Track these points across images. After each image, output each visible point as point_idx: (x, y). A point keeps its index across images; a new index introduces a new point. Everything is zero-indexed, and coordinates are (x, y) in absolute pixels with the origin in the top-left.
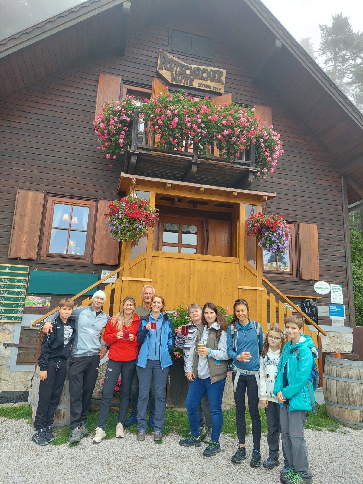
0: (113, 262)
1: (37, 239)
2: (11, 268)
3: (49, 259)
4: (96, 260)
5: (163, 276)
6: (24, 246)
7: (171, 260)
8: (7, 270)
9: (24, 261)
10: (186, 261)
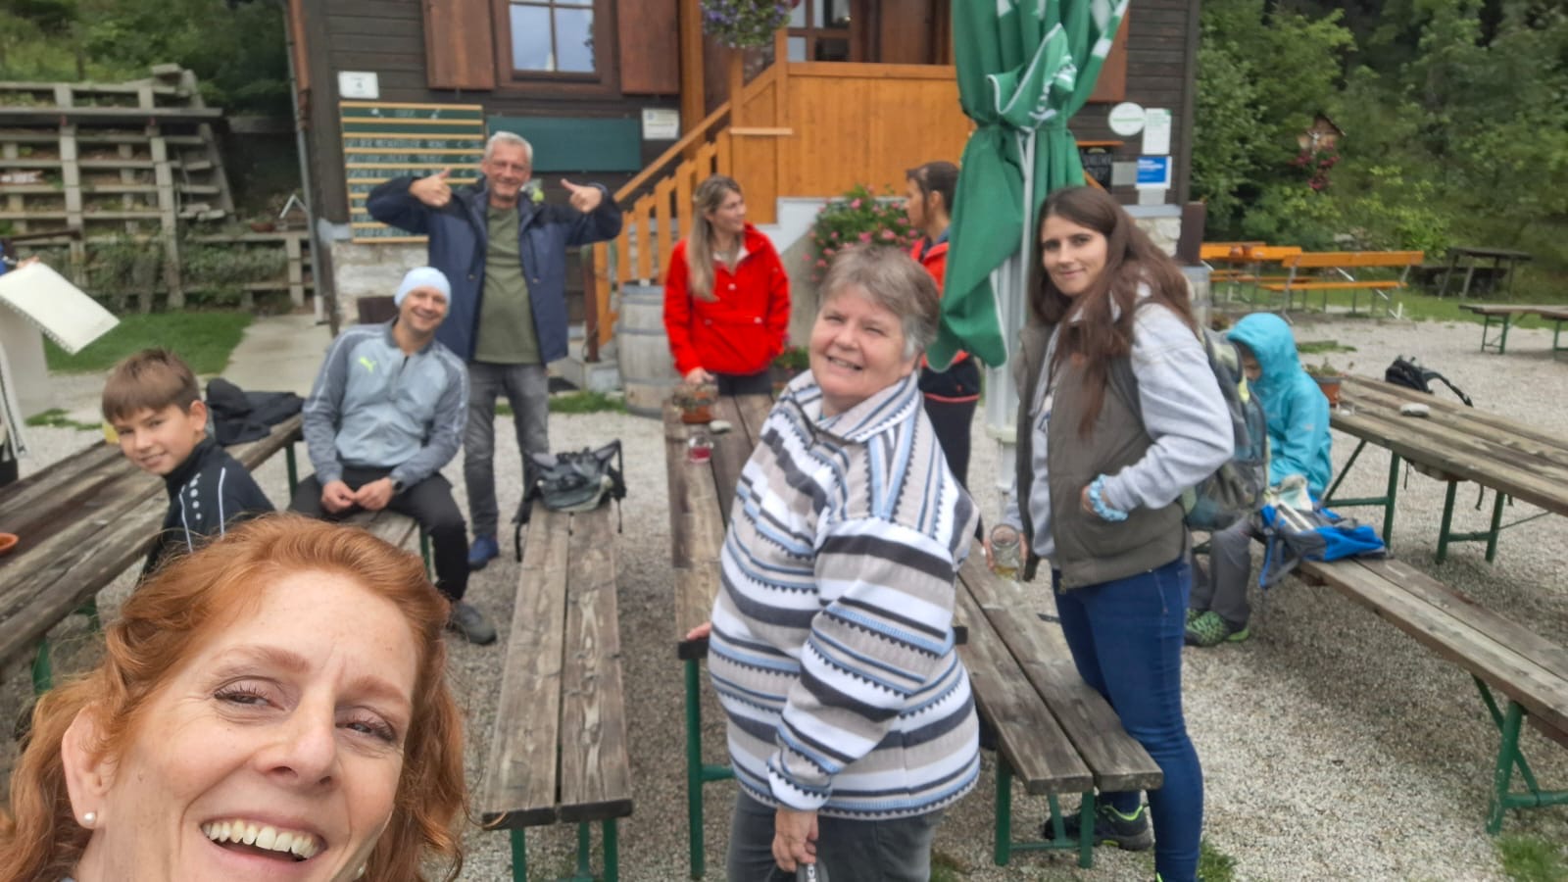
0: (667, 87)
1: (487, 37)
2: (444, 114)
3: (519, 86)
4: (630, 84)
5: (813, 121)
6: (461, 56)
7: (829, 82)
8: (434, 120)
9: (469, 94)
10: (861, 83)
